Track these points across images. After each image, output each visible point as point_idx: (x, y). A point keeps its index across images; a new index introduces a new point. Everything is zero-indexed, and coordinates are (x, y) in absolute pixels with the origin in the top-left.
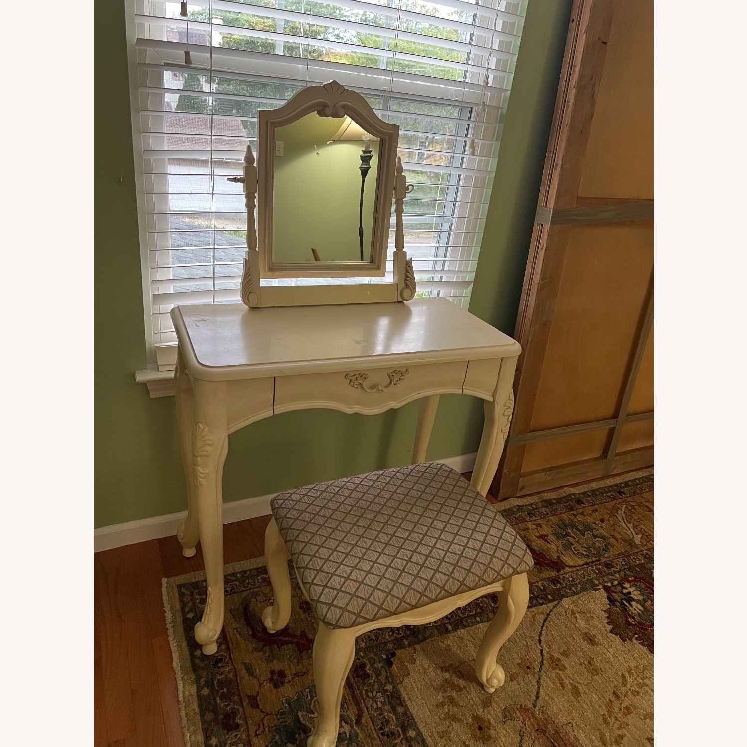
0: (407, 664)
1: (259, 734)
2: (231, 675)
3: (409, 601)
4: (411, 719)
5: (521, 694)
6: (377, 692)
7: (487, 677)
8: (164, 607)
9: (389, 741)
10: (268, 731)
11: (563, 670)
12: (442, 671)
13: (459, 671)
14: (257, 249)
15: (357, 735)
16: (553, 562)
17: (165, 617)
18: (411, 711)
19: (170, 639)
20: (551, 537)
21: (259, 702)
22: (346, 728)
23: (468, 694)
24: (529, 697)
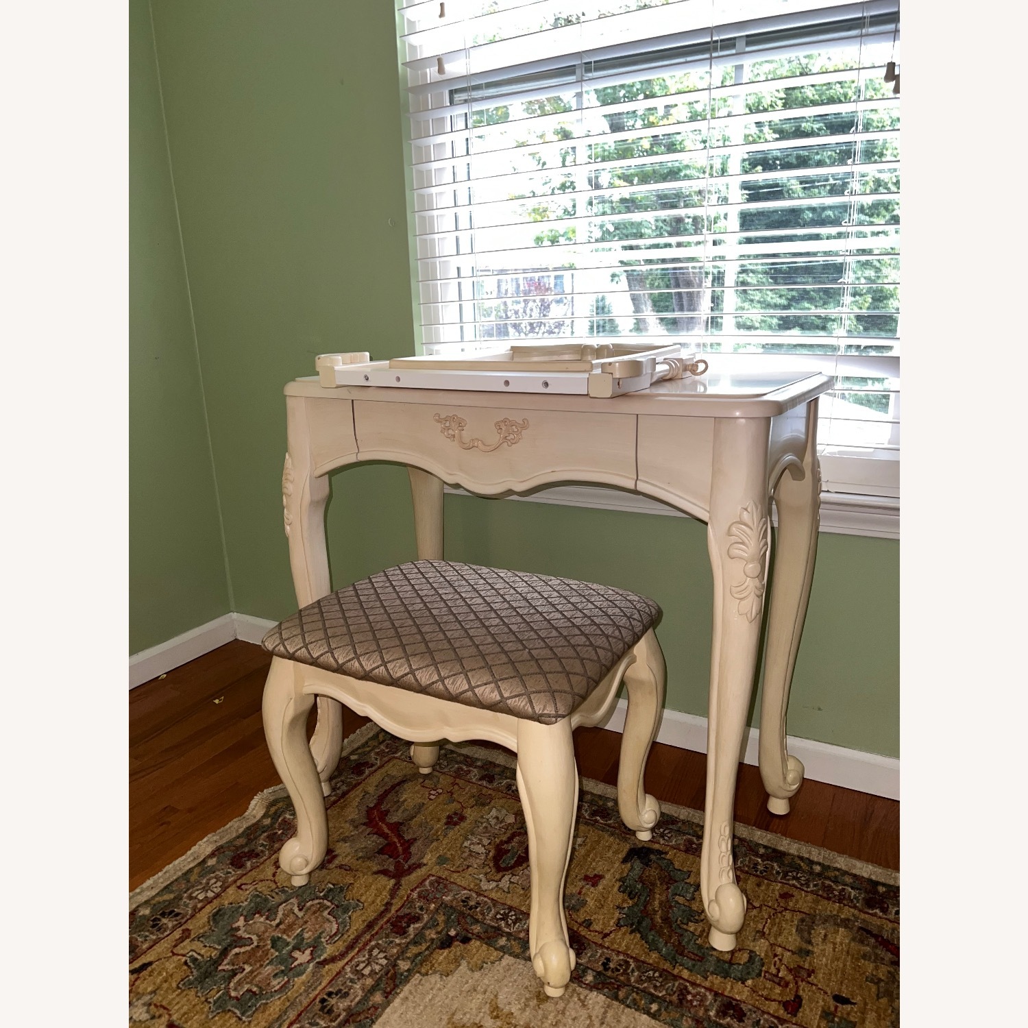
0: (464, 963)
6: (385, 957)
9: (316, 1014)
18: (386, 1012)
22: (302, 957)
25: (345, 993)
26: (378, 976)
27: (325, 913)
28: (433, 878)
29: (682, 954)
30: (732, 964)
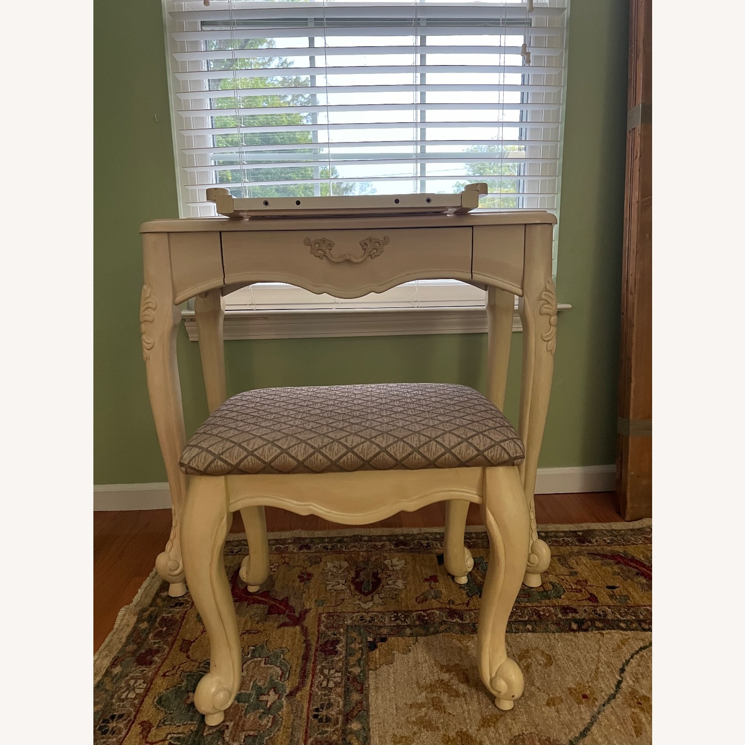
0: (395, 652)
1: (167, 676)
2: (178, 617)
4: (365, 711)
5: (556, 724)
6: (336, 671)
10: (178, 675)
12: (441, 669)
15: (280, 708)
18: (370, 701)
21: (191, 648)
22: (272, 697)
23: (466, 703)
24: (567, 731)
25: (328, 704)
26: (343, 684)
27: (262, 665)
28: (325, 615)
30: (547, 592)
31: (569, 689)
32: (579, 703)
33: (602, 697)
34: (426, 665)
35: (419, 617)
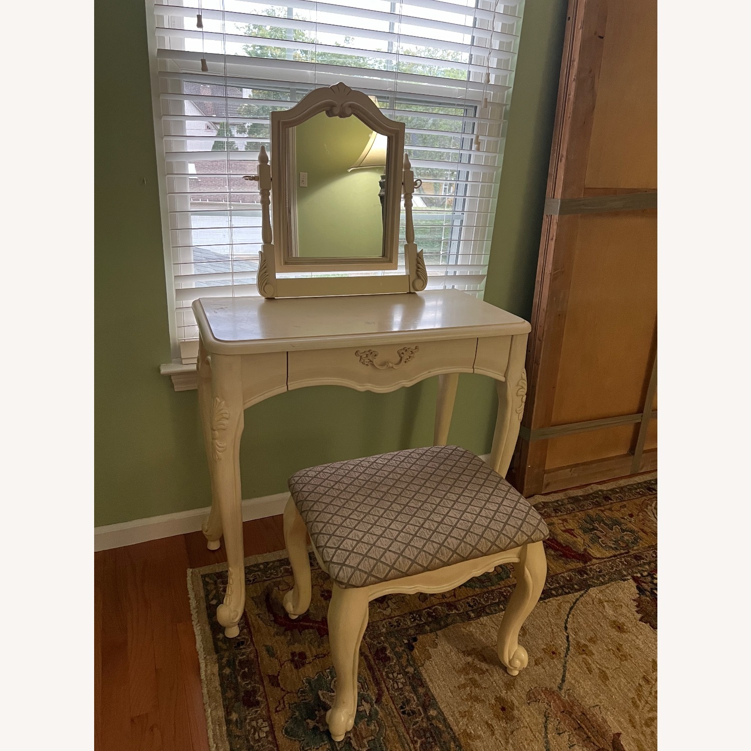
0: (428, 648)
1: (280, 711)
2: (252, 656)
3: (420, 563)
4: (432, 699)
5: (546, 677)
6: (398, 674)
7: (509, 658)
8: (188, 594)
9: (410, 720)
10: (288, 708)
11: (590, 656)
12: (464, 655)
13: (481, 655)
14: (272, 243)
15: (377, 713)
16: (580, 555)
17: (189, 603)
18: (432, 691)
19: (194, 623)
20: (578, 532)
21: (280, 682)
22: (366, 707)
23: (491, 676)
24: (554, 680)
25: (407, 701)
26: (408, 683)
29: (483, 583)
30: (500, 574)
31: (543, 649)
32: (553, 658)
33: (562, 650)
34: (452, 654)
35: (429, 614)
